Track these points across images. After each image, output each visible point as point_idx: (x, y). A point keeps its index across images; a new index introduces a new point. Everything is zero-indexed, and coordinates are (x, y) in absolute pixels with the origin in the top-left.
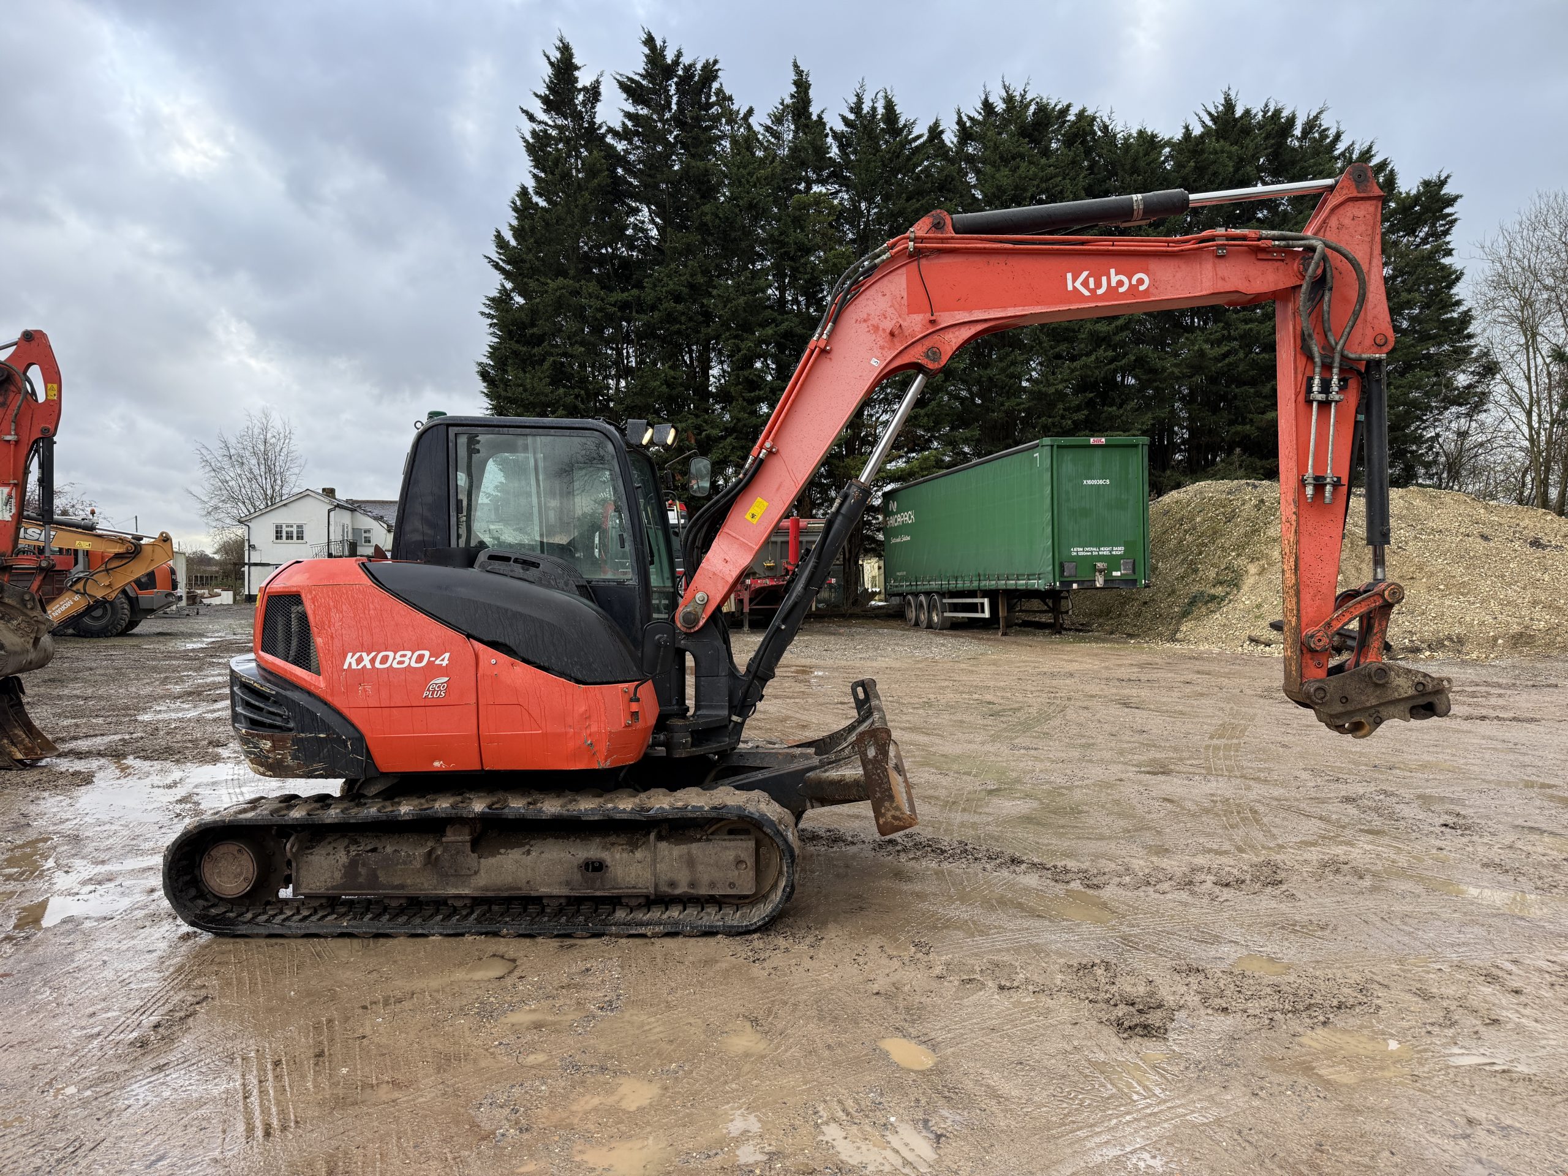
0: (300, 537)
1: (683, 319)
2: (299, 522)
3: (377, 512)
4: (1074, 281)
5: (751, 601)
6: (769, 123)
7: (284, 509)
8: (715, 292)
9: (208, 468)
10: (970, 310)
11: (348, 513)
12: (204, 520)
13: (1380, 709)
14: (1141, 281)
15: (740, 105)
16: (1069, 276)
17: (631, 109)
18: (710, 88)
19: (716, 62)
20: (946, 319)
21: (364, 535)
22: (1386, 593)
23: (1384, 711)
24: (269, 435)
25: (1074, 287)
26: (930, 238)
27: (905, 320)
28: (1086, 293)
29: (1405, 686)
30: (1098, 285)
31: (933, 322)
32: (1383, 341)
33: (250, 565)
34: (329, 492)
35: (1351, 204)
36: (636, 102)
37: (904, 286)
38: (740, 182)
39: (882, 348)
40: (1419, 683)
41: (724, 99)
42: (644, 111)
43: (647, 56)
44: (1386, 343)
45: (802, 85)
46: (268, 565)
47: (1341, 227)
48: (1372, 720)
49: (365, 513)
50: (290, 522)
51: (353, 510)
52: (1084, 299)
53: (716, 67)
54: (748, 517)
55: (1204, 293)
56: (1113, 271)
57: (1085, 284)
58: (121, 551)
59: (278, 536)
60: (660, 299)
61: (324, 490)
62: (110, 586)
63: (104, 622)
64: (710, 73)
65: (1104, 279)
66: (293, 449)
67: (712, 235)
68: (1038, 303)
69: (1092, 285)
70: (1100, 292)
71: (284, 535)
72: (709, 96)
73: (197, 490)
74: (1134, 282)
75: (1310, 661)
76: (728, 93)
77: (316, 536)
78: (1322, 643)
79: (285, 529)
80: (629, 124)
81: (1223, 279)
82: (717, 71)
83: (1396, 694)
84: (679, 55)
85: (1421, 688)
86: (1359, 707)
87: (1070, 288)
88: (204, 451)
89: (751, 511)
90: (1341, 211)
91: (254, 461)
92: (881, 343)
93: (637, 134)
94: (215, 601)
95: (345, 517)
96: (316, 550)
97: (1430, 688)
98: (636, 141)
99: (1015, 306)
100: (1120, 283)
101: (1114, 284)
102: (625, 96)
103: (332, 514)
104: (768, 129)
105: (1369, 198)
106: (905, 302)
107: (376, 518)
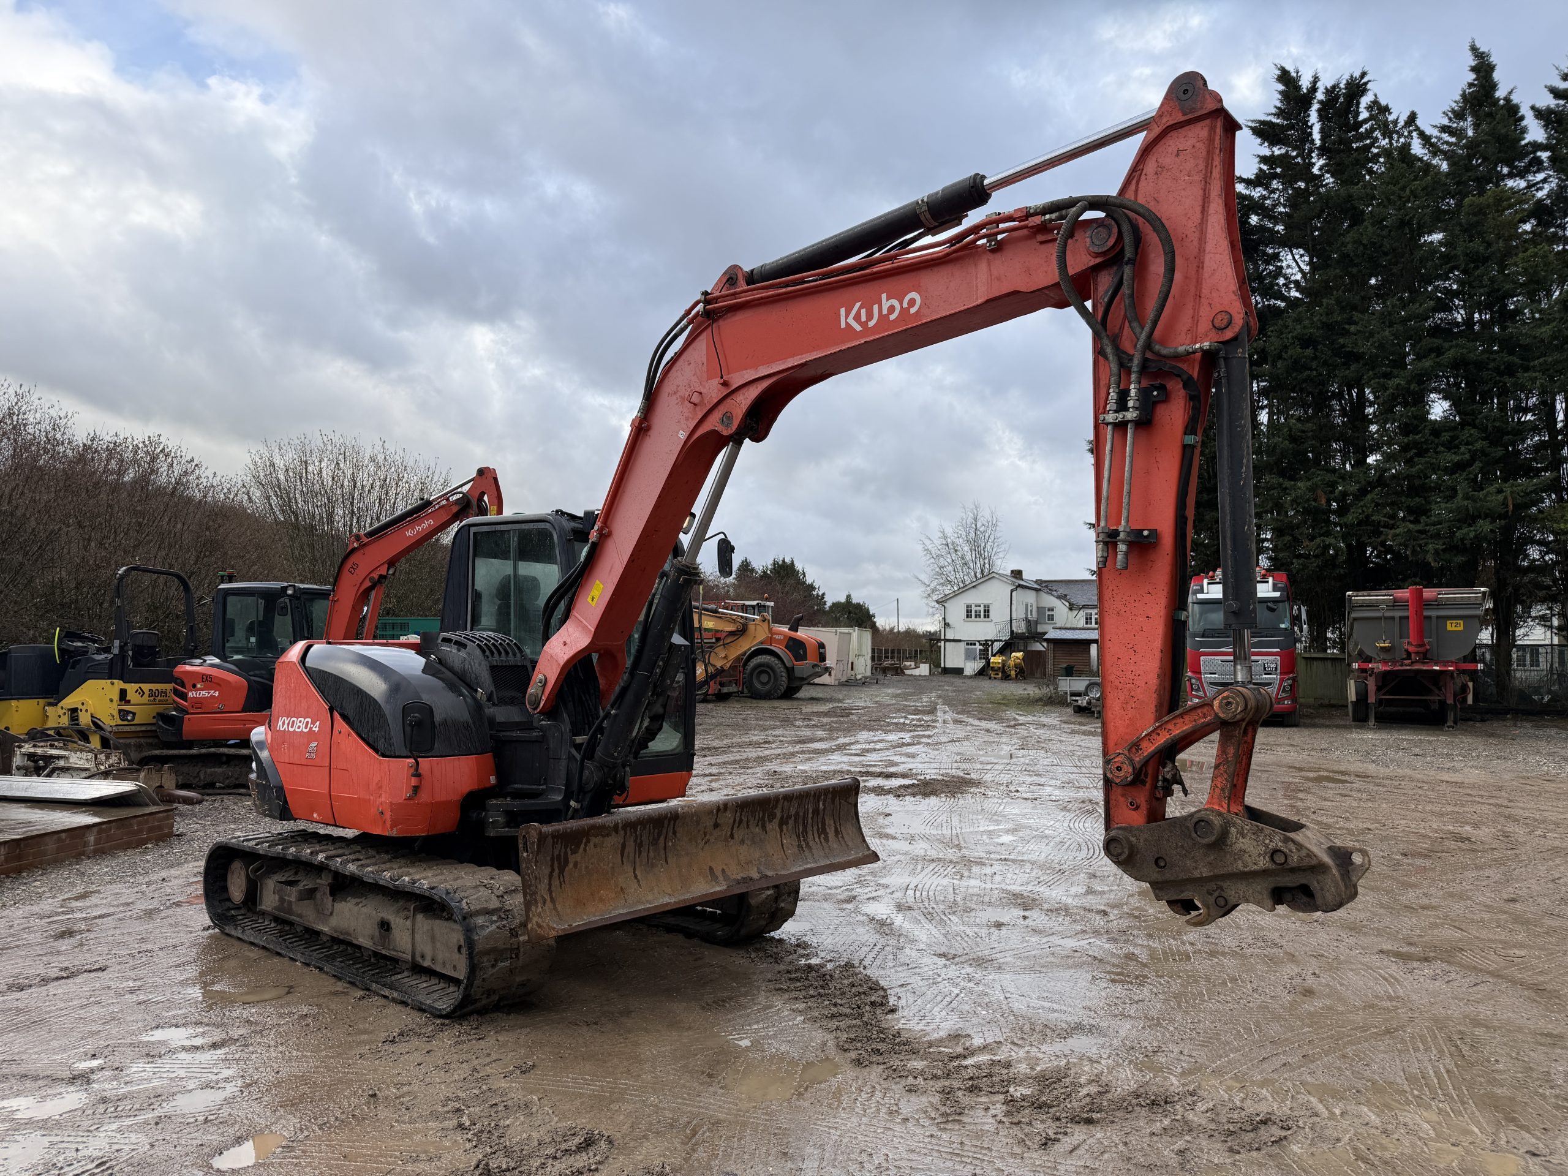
0: (987, 615)
1: (1314, 364)
2: (986, 602)
3: (1062, 591)
4: (847, 316)
5: (1379, 689)
6: (1446, 122)
7: (974, 590)
8: (1353, 328)
9: (929, 556)
10: (755, 366)
11: (1033, 594)
12: (924, 600)
13: (1225, 885)
14: (912, 302)
15: (1399, 113)
16: (843, 311)
17: (1265, 151)
18: (1358, 103)
19: (1363, 74)
20: (737, 380)
21: (1048, 613)
22: (1216, 703)
23: (1232, 890)
24: (979, 525)
25: (847, 323)
26: (727, 296)
27: (704, 387)
28: (858, 328)
29: (1254, 852)
30: (870, 316)
31: (725, 384)
32: (1225, 322)
33: (946, 640)
34: (1017, 574)
35: (1174, 134)
36: (1272, 144)
37: (705, 352)
38: (1389, 200)
39: (687, 419)
40: (1276, 851)
41: (1379, 110)
42: (1278, 151)
43: (1281, 93)
44: (1230, 323)
45: (1483, 68)
46: (960, 641)
47: (1161, 170)
48: (1211, 900)
49: (1050, 592)
50: (978, 602)
51: (1037, 590)
52: (858, 335)
53: (1365, 80)
54: (589, 600)
55: (980, 301)
56: (884, 296)
57: (857, 318)
58: (734, 629)
59: (969, 616)
60: (1286, 347)
61: (1012, 572)
62: (726, 657)
63: (768, 687)
64: (1356, 88)
65: (876, 307)
66: (998, 535)
67: (1356, 265)
68: (814, 349)
69: (864, 318)
70: (871, 324)
71: (973, 614)
72: (1358, 114)
73: (924, 577)
74: (905, 305)
75: (1122, 799)
76: (1383, 103)
77: (1000, 614)
78: (1121, 774)
79: (974, 609)
80: (1265, 168)
81: (999, 279)
82: (1366, 84)
83: (1240, 864)
84: (1316, 79)
85: (1280, 859)
86: (1182, 876)
87: (843, 325)
88: (927, 542)
89: (592, 594)
90: (1160, 148)
91: (967, 548)
92: (686, 414)
93: (1275, 176)
94: (916, 672)
95: (1030, 597)
96: (1000, 627)
97: (1294, 860)
98: (1275, 184)
99: (794, 355)
100: (892, 309)
101: (885, 312)
102: (1259, 140)
103: (1014, 593)
104: (1444, 129)
105: (1198, 119)
106: (705, 368)
107: (1059, 597)
